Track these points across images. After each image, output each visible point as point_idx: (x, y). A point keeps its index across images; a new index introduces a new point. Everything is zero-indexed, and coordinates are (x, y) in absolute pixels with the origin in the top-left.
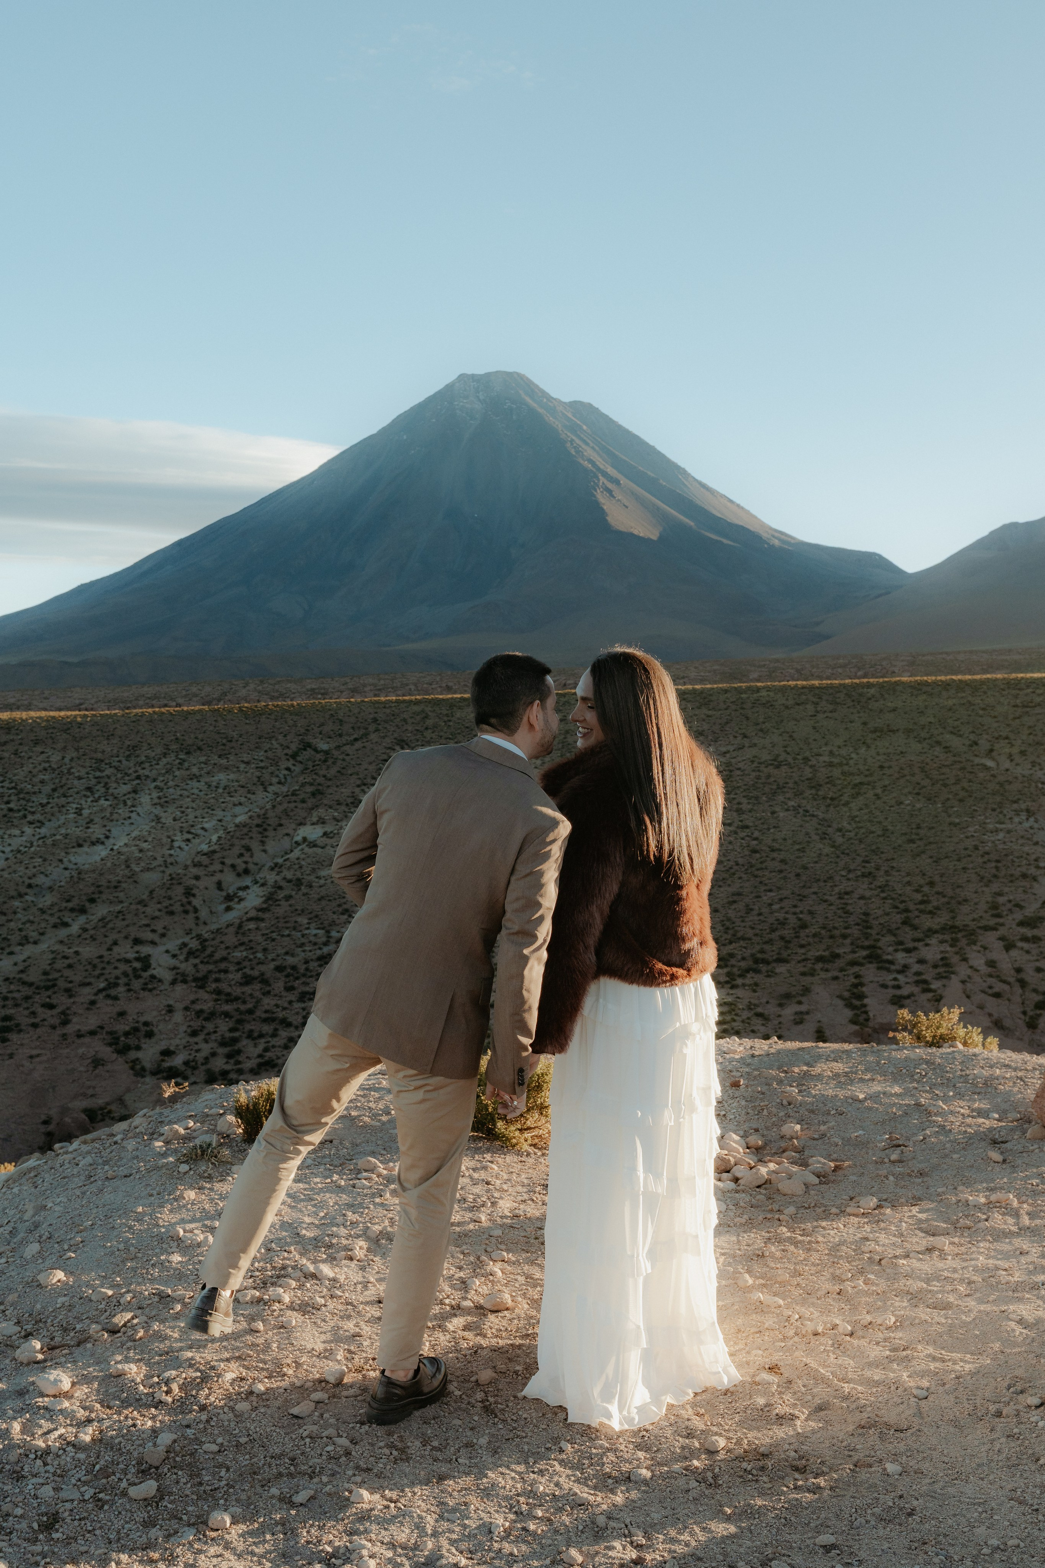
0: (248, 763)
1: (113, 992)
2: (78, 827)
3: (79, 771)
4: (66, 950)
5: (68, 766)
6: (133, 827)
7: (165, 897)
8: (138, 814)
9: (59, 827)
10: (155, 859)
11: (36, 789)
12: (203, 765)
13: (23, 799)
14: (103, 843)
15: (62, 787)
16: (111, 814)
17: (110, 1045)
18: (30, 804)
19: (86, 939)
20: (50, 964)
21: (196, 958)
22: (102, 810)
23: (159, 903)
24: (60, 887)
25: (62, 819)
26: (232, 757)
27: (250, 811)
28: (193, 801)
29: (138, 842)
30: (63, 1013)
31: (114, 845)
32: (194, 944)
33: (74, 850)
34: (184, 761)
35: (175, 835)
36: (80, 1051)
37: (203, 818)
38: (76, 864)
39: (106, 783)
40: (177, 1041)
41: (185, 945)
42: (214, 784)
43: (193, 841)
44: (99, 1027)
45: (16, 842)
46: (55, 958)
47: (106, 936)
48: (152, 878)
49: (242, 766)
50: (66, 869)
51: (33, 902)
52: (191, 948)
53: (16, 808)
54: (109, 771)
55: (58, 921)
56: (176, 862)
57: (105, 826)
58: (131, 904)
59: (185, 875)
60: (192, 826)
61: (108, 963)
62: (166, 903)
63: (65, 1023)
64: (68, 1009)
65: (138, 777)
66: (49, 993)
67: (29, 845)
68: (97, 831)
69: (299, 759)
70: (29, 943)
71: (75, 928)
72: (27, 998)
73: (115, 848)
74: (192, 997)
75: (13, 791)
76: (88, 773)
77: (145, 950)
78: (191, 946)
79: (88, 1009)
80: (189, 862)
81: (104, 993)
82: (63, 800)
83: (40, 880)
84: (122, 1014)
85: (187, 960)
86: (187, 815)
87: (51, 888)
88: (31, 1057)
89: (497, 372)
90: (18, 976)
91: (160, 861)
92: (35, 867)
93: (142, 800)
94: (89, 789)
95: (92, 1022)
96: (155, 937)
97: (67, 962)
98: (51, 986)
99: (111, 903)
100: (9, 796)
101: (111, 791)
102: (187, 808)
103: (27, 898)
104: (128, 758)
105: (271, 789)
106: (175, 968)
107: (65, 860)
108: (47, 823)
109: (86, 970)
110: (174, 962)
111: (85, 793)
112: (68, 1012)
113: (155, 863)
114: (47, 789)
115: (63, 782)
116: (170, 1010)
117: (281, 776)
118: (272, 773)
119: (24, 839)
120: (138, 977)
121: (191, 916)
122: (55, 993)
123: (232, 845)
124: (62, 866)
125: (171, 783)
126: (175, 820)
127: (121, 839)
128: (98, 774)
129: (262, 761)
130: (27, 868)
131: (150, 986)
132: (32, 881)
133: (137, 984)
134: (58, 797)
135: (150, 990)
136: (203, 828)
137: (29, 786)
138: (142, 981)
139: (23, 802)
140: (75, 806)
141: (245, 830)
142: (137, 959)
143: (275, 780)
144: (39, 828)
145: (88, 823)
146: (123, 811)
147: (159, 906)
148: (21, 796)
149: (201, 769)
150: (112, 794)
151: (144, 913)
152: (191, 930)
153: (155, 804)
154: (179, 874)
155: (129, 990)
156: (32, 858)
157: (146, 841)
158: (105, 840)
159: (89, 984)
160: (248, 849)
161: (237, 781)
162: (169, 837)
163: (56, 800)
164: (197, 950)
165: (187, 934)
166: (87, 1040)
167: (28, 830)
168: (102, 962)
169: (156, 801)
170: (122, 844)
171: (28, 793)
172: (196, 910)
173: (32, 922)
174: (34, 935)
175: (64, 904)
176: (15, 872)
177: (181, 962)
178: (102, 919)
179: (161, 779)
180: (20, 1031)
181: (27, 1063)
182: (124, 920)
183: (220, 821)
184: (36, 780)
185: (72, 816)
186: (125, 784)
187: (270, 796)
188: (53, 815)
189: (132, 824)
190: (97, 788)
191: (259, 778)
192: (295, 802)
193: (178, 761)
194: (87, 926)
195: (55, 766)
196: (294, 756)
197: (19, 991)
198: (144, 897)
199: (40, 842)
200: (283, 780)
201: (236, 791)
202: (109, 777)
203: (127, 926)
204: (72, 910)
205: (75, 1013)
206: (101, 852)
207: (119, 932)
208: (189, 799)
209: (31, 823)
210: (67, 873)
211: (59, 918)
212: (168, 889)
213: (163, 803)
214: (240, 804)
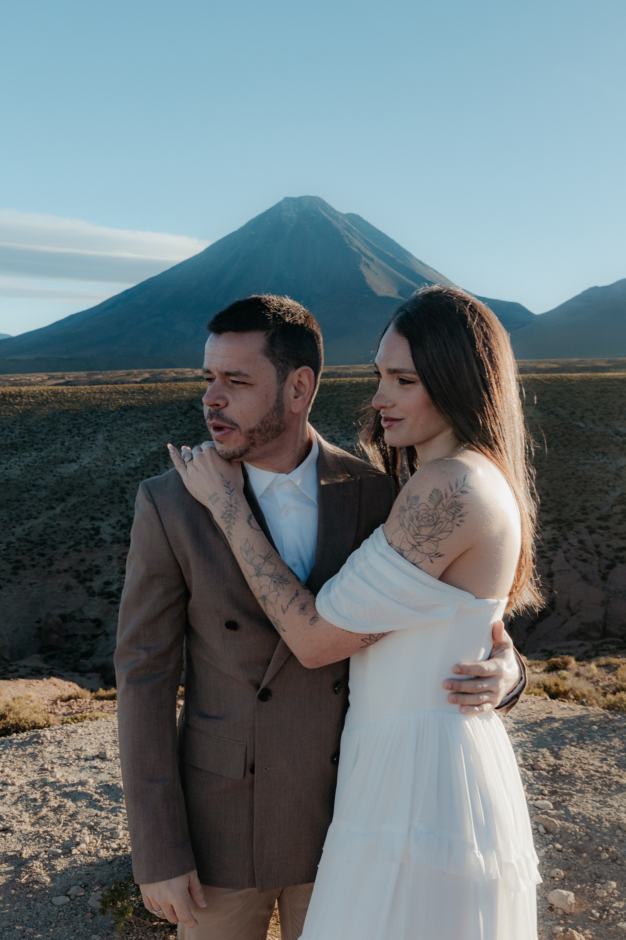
0: (158, 417)
1: (78, 547)
2: (62, 452)
3: (63, 420)
4: (53, 523)
5: (58, 417)
6: (93, 452)
7: (109, 493)
8: (96, 445)
9: (52, 452)
10: (105, 471)
11: (39, 430)
12: (133, 418)
13: (32, 435)
14: (75, 462)
15: (54, 429)
16: (81, 445)
17: (75, 578)
18: (35, 439)
19: (64, 517)
20: (43, 531)
21: (126, 528)
22: (76, 443)
23: (106, 496)
24: (51, 486)
25: (53, 447)
26: (150, 413)
27: (159, 444)
28: (127, 438)
29: (95, 461)
30: (50, 559)
31: (82, 462)
32: (125, 521)
33: (59, 465)
34: (123, 415)
35: (116, 458)
36: (59, 581)
37: (133, 448)
38: (60, 473)
39: (79, 428)
40: (113, 577)
41: (119, 521)
42: (140, 429)
43: (126, 461)
44: (70, 567)
45: (27, 460)
46: (46, 527)
47: (75, 515)
48: (103, 482)
49: (155, 419)
50: (54, 476)
51: (35, 494)
52: (123, 523)
53: (27, 441)
54: (80, 420)
55: (49, 506)
56: (117, 473)
57: (77, 452)
58: (90, 497)
59: (121, 481)
60: (126, 453)
61: (76, 530)
62: (110, 496)
63: (51, 564)
64: (53, 556)
65: (97, 424)
66: (42, 547)
67: (34, 462)
68: (72, 455)
69: (188, 415)
70: (32, 518)
71: (58, 510)
72: (29, 550)
73: (83, 464)
74: (123, 551)
75: (27, 431)
76: (68, 421)
77: (97, 523)
78: (124, 522)
79: (64, 557)
80: (124, 473)
81: (73, 548)
82: (54, 437)
83: (40, 482)
84: (83, 560)
85: (120, 530)
86: (123, 446)
87: (45, 487)
88: (31, 584)
89: (306, 196)
90: (25, 537)
91: (107, 472)
92: (37, 475)
93: (99, 437)
94: (69, 430)
95: (66, 564)
96: (103, 516)
97: (53, 529)
98: (43, 543)
99: (79, 496)
100: (24, 434)
101: (81, 432)
102: (124, 442)
103: (32, 492)
104: (91, 413)
105: (171, 432)
106: (113, 534)
107: (54, 471)
108: (45, 450)
109: (63, 535)
110: (113, 531)
111: (66, 433)
112: (52, 558)
113: (104, 474)
114: (45, 430)
115: (55, 426)
116: (110, 558)
117: (177, 425)
118: (172, 423)
119: (31, 458)
120: (92, 539)
121: (124, 504)
122: (45, 547)
123: (148, 464)
124: (52, 474)
125: (115, 428)
126: (117, 449)
127: (86, 460)
128: (74, 422)
129: (167, 416)
130: (32, 475)
131: (99, 545)
132: (35, 483)
133: (91, 543)
134: (52, 435)
135: (99, 547)
136: (132, 454)
137: (35, 429)
138: (95, 541)
139: (32, 437)
140: (60, 440)
141: (156, 456)
142: (93, 529)
143: (173, 427)
144: (40, 452)
145: (68, 450)
146: (87, 443)
147: (106, 498)
148: (31, 434)
149: (132, 420)
150: (82, 434)
151: (97, 502)
152: (123, 512)
153: (106, 440)
154: (117, 480)
155: (87, 547)
156: (35, 469)
157: (100, 461)
158: (77, 460)
159: (65, 543)
160: (157, 466)
161: (153, 427)
162: (113, 459)
163: (50, 436)
164: (127, 524)
165: (122, 515)
166: (62, 575)
167: (34, 454)
168: (73, 530)
169: (107, 438)
170: (86, 462)
171: (35, 432)
172: (127, 501)
173: (34, 506)
174: (35, 514)
175: (53, 496)
176: (26, 477)
177: (117, 531)
178: (74, 505)
179: (110, 425)
180: (25, 569)
181: (28, 587)
182: (86, 506)
183: (142, 450)
184: (39, 425)
185: (59, 446)
186: (89, 428)
187: (171, 436)
188: (48, 445)
189: (92, 451)
190: (74, 430)
191: (164, 425)
192: (185, 440)
193: (120, 415)
194: (65, 509)
195: (50, 417)
196: (185, 414)
197: (25, 546)
198: (98, 493)
199: (41, 460)
200: (178, 427)
201: (151, 433)
202: (80, 424)
203: (88, 509)
204: (57, 500)
205: (56, 559)
206: (75, 466)
207: (83, 513)
208: (124, 438)
209: (35, 449)
210: (55, 478)
211: (49, 504)
212: (112, 488)
213: (110, 439)
214: (154, 440)
